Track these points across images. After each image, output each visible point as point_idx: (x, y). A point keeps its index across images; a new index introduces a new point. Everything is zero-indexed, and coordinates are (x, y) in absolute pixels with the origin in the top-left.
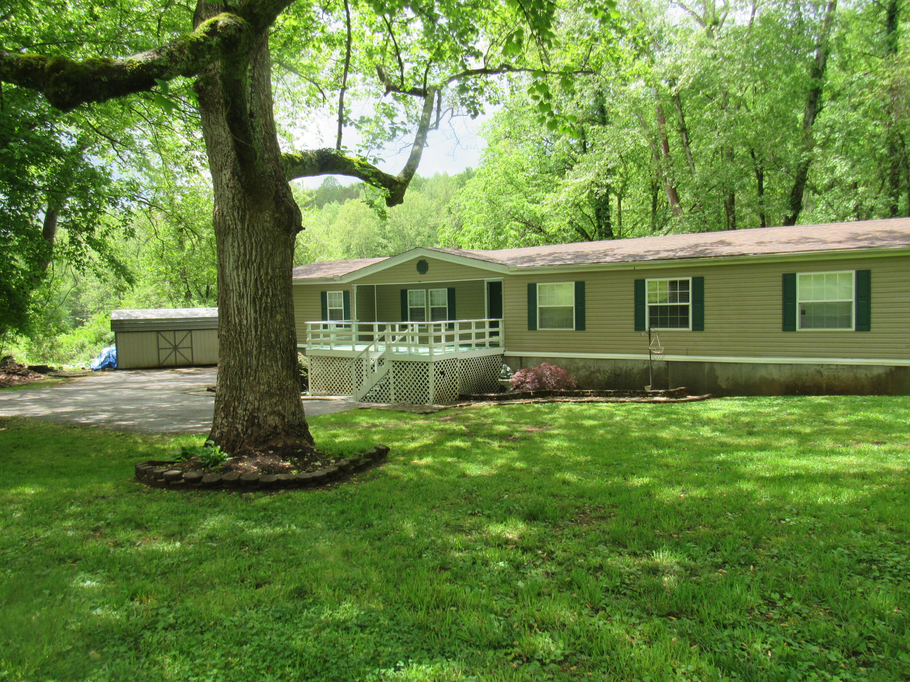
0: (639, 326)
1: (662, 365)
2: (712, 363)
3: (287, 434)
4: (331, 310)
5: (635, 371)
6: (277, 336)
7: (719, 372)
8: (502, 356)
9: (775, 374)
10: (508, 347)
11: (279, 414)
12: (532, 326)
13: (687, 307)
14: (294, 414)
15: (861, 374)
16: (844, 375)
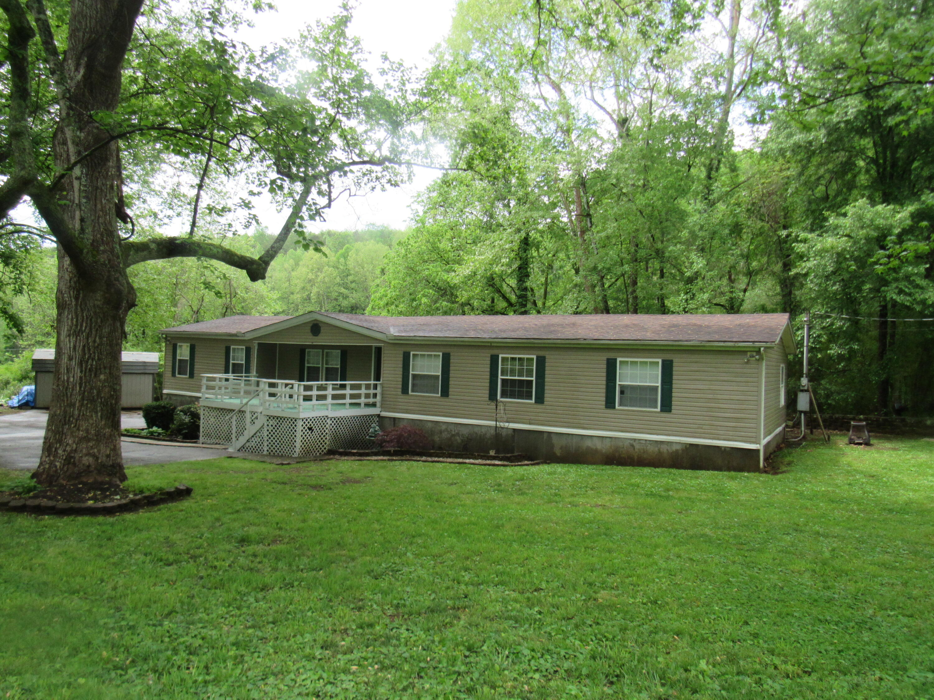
0: (492, 396)
1: (510, 432)
2: (550, 433)
3: (99, 472)
4: (233, 364)
5: (488, 436)
6: (99, 392)
7: (555, 440)
8: (379, 416)
9: (599, 445)
10: (384, 407)
11: (94, 456)
12: (405, 390)
13: (532, 381)
14: (108, 456)
15: (664, 448)
16: (652, 449)
